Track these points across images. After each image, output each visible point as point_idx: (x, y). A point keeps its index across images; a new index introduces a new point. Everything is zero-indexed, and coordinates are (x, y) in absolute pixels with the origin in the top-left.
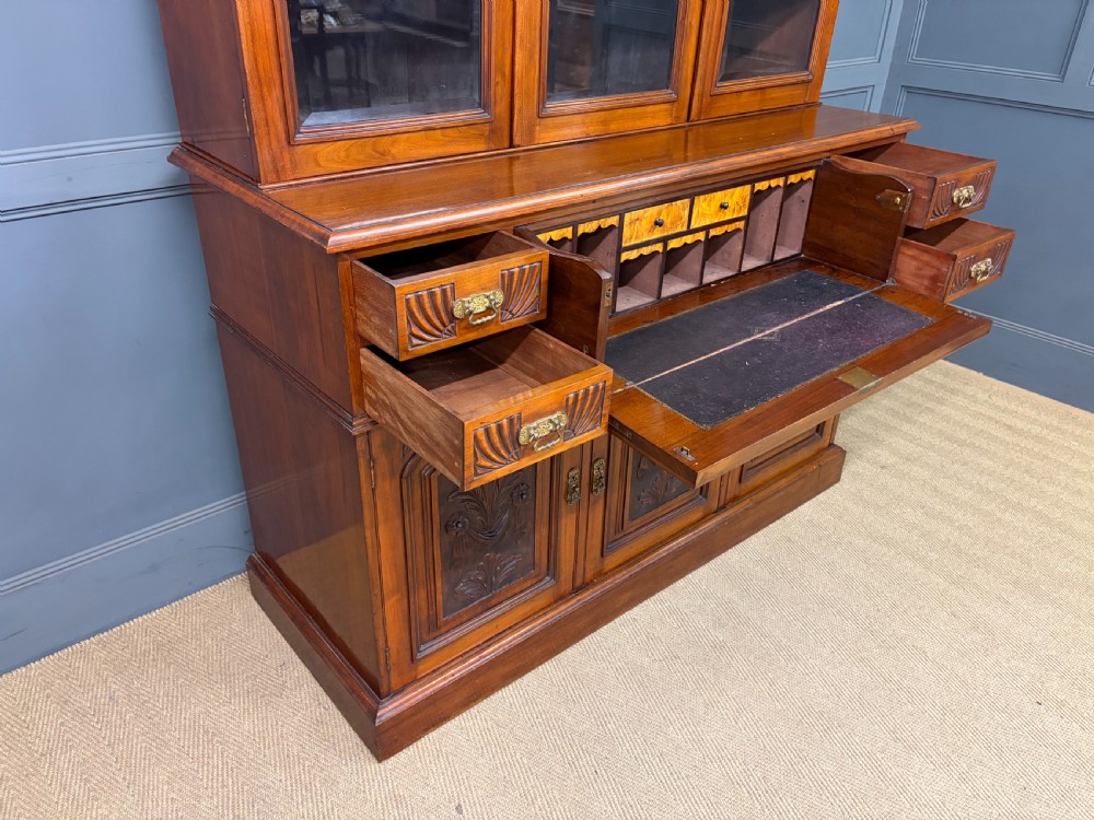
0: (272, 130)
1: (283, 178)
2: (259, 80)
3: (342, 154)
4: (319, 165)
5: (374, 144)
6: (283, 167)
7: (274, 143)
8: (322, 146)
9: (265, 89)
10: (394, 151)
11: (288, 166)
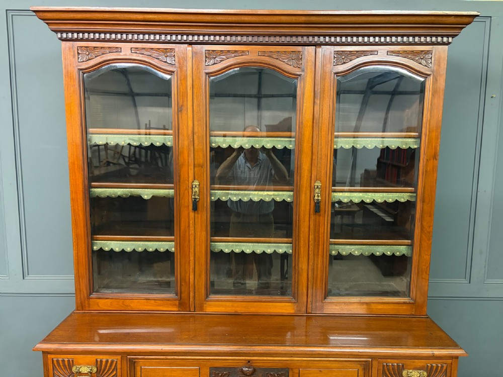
0: (82, 292)
1: (84, 309)
2: (79, 276)
3: (109, 304)
4: (99, 306)
5: (123, 302)
6: (85, 306)
7: (82, 297)
8: (101, 300)
9: (80, 280)
10: (132, 305)
11: (87, 305)
